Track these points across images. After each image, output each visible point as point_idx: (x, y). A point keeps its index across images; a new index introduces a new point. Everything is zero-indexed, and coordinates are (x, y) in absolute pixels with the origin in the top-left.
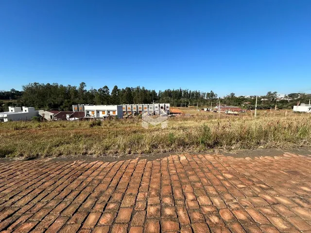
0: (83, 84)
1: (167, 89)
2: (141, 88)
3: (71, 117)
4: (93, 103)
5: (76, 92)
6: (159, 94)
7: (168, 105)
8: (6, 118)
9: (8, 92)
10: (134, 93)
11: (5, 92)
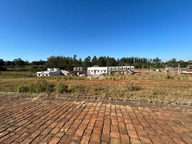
0: (75, 56)
1: (123, 57)
2: (107, 57)
3: (80, 74)
4: (91, 66)
5: (72, 61)
6: (117, 61)
7: (133, 67)
8: (41, 74)
9: (39, 62)
10: (106, 60)
11: (38, 62)
